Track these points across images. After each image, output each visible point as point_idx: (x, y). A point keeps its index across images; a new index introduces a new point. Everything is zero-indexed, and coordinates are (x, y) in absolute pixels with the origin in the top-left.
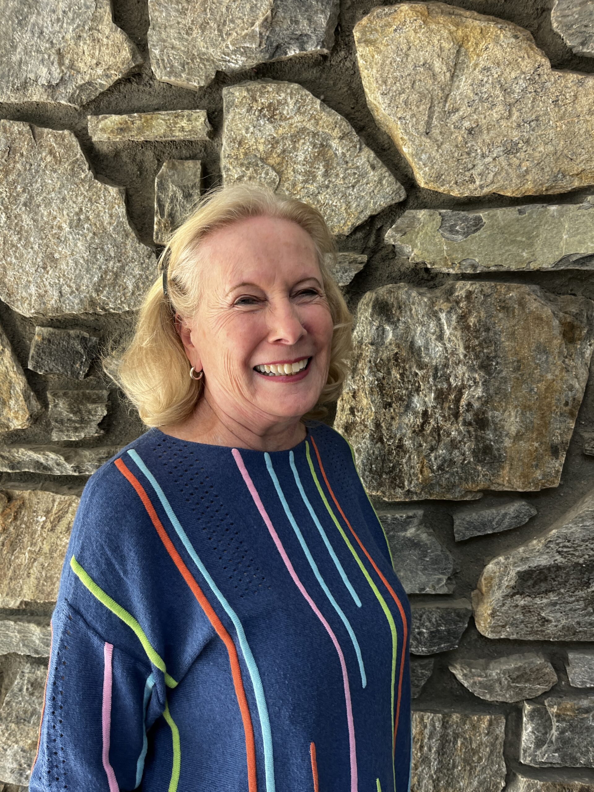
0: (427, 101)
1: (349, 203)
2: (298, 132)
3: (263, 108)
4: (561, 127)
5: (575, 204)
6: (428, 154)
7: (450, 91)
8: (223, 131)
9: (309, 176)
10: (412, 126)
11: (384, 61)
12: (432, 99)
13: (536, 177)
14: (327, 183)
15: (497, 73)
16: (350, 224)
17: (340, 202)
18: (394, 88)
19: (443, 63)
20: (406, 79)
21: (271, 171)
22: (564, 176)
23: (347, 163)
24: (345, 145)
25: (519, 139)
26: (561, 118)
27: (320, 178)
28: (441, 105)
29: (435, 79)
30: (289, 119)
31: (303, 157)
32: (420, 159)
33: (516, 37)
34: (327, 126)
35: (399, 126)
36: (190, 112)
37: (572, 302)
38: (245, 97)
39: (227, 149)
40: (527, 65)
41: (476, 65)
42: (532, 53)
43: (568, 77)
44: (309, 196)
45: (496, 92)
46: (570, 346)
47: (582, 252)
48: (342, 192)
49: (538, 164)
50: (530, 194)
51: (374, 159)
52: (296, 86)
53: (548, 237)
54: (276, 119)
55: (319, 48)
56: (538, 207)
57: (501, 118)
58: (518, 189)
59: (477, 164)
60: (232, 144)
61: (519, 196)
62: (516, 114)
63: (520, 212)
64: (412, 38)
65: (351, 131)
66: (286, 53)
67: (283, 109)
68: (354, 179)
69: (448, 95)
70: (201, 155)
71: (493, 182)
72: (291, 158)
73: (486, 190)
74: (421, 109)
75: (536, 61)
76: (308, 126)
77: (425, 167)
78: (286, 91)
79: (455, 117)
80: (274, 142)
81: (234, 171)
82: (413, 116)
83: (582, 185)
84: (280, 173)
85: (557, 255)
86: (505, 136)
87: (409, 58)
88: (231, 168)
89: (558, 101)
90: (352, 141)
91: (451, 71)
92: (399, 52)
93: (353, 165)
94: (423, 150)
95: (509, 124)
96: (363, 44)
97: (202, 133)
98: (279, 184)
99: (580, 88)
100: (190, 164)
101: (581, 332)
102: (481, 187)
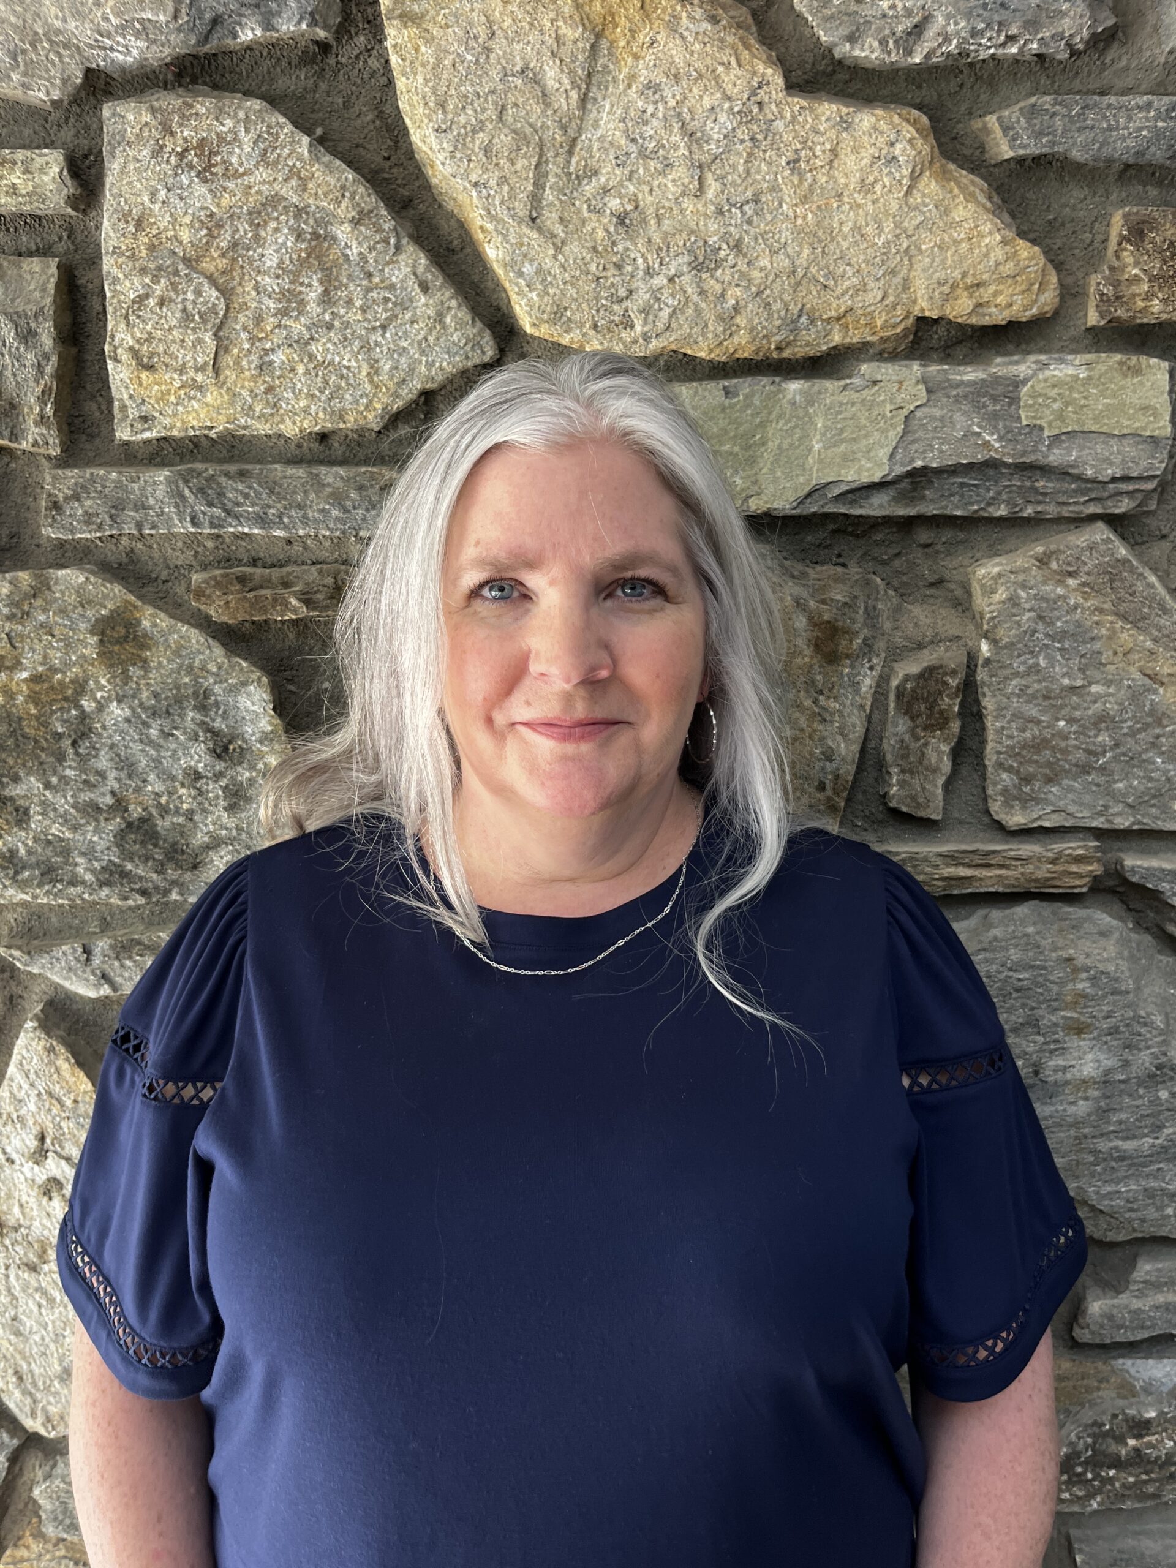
0: (533, 150)
1: (377, 361)
2: (263, 205)
3: (186, 150)
4: (805, 218)
5: (838, 379)
6: (536, 264)
7: (580, 130)
8: (105, 196)
9: (289, 301)
10: (502, 202)
11: (439, 60)
12: (541, 145)
13: (756, 321)
14: (327, 317)
15: (674, 96)
16: (379, 406)
17: (357, 361)
18: (462, 119)
19: (562, 71)
20: (486, 100)
21: (206, 287)
22: (812, 321)
23: (369, 275)
24: (366, 238)
25: (721, 239)
26: (805, 199)
27: (313, 308)
28: (561, 160)
29: (547, 105)
30: (244, 174)
31: (276, 261)
32: (520, 274)
33: (714, 20)
34: (325, 195)
35: (475, 200)
36: (28, 153)
37: (837, 580)
38: (147, 124)
39: (112, 234)
40: (735, 80)
41: (632, 78)
42: (745, 55)
43: (820, 109)
44: (290, 346)
45: (673, 139)
46: (829, 668)
47: (850, 478)
48: (360, 337)
49: (759, 293)
50: (746, 355)
51: (427, 270)
52: (256, 104)
53: (785, 446)
54: (216, 174)
55: (304, 26)
56: (764, 381)
57: (683, 194)
58: (721, 343)
59: (637, 289)
60: (122, 225)
61: (723, 359)
62: (713, 187)
63: (727, 392)
64: (497, 13)
65: (376, 208)
66: (235, 36)
67: (231, 153)
68: (386, 311)
69: (575, 140)
70: (61, 247)
71: (668, 328)
72: (251, 261)
73: (655, 345)
74: (519, 166)
75: (755, 73)
76: (283, 192)
77: (531, 291)
78: (236, 114)
79: (589, 188)
80: (213, 225)
81: (127, 283)
82: (503, 180)
83: (848, 340)
84: (226, 293)
85: (803, 483)
86: (693, 232)
87: (492, 56)
88: (121, 276)
89: (797, 161)
90: (379, 230)
91: (580, 89)
92: (471, 43)
93: (382, 281)
94: (525, 256)
95: (700, 206)
96: (396, 22)
97: (56, 198)
98: (225, 316)
99: (844, 134)
100: (34, 264)
101: (851, 641)
102: (646, 338)
